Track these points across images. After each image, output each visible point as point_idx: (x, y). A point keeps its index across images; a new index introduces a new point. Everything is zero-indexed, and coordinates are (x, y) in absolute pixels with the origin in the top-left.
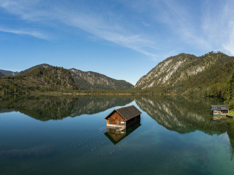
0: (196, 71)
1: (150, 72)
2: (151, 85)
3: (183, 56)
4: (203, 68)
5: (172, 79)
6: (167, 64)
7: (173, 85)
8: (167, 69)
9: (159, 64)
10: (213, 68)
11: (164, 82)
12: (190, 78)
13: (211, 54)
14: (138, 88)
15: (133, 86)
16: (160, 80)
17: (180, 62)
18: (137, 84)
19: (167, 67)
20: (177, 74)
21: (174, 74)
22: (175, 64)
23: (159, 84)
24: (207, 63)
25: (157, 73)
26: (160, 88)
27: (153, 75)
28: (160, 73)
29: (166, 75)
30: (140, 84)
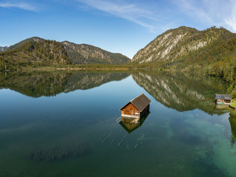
0: (197, 47)
1: (148, 45)
2: (150, 59)
3: (183, 29)
4: (205, 43)
5: (172, 54)
6: (166, 37)
7: (173, 60)
8: (167, 43)
9: (158, 37)
10: (215, 44)
11: (163, 56)
12: (191, 53)
13: (213, 28)
14: (135, 63)
15: (130, 60)
16: (159, 54)
17: (180, 36)
18: (134, 57)
19: (167, 41)
20: (177, 49)
21: (174, 48)
22: (175, 38)
23: (158, 59)
24: (209, 38)
25: (155, 47)
26: (158, 62)
27: (151, 48)
28: (158, 47)
29: (166, 49)
30: (137, 58)
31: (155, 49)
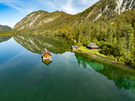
0: (48, 21)
1: (22, 20)
2: (23, 28)
3: (41, 12)
4: (52, 19)
5: (35, 25)
6: (32, 15)
7: (35, 28)
8: (32, 19)
9: (27, 16)
10: (58, 20)
11: (30, 26)
12: (45, 24)
13: (57, 12)
14: (15, 30)
15: (12, 29)
16: (28, 25)
17: (39, 15)
18: (14, 27)
19: (32, 18)
20: (37, 22)
21: (35, 22)
22: (36, 16)
23: (27, 27)
24: (55, 17)
25: (26, 21)
26: (27, 29)
27: (23, 22)
28: (27, 21)
29: (31, 22)
30: (16, 27)
31: (25, 22)
